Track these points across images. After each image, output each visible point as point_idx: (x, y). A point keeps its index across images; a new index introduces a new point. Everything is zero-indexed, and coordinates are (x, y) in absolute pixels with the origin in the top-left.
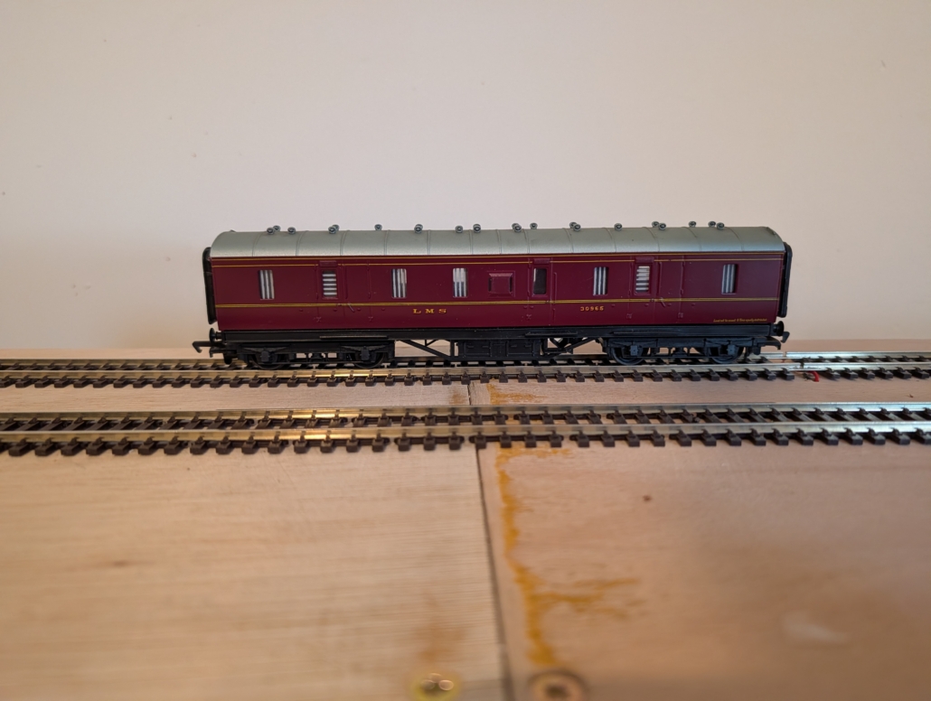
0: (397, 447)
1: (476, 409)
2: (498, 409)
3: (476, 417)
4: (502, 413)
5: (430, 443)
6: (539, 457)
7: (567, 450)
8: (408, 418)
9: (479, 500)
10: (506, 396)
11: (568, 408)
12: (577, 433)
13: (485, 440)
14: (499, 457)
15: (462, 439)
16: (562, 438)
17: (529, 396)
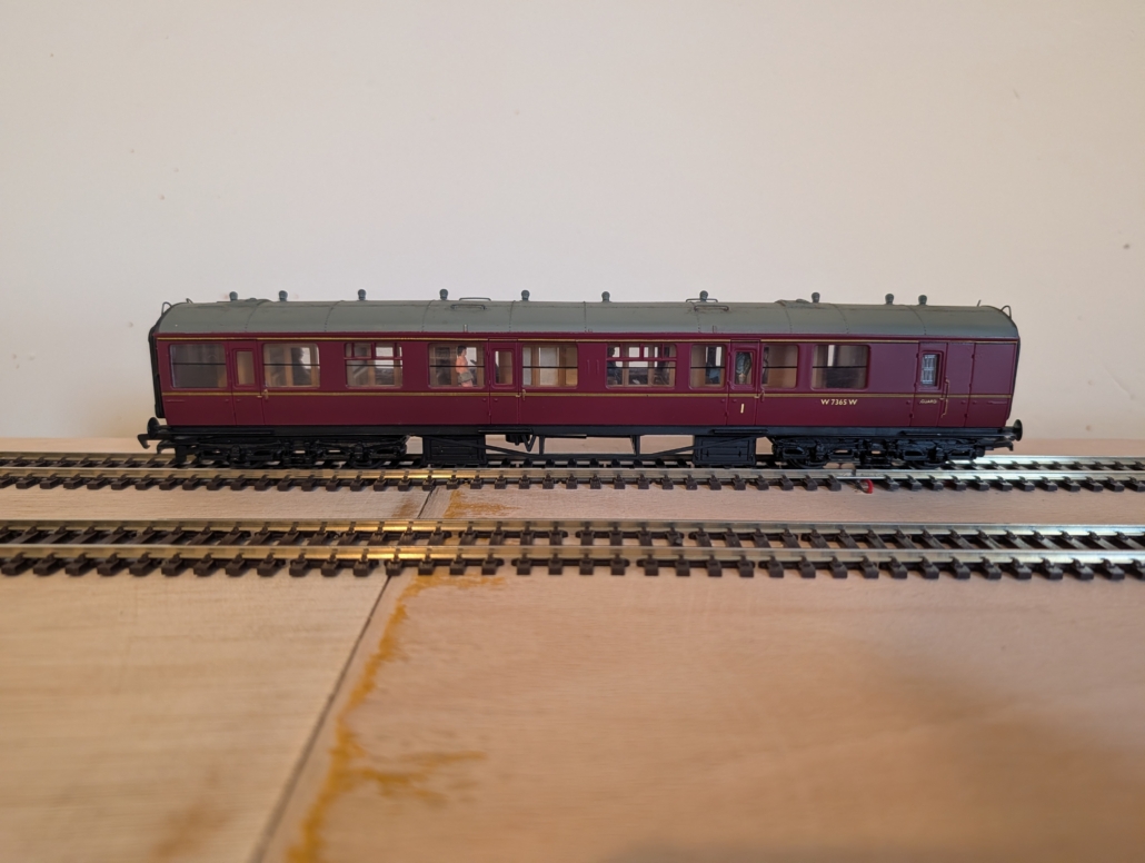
0: (291, 572)
1: (410, 524)
2: (439, 524)
4: (442, 529)
5: (330, 568)
6: (460, 588)
7: (500, 579)
8: (322, 535)
10: (469, 506)
11: (529, 523)
12: (523, 556)
14: (408, 589)
15: (375, 564)
16: (500, 562)
17: (498, 507)
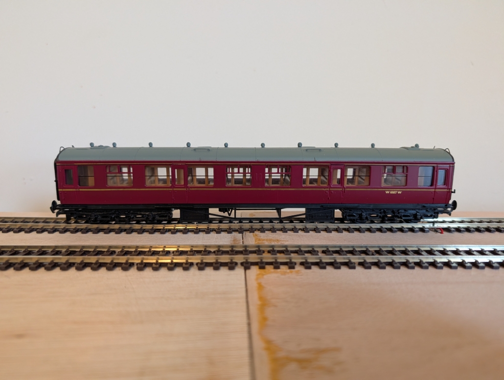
0: (197, 268)
1: (246, 247)
2: (258, 247)
3: (245, 251)
4: (261, 249)
5: (217, 266)
6: (282, 275)
7: (298, 271)
8: (206, 252)
9: (244, 300)
10: (263, 240)
11: (299, 247)
12: (304, 260)
13: (249, 264)
14: (257, 275)
15: (236, 264)
16: (295, 264)
17: (278, 240)
